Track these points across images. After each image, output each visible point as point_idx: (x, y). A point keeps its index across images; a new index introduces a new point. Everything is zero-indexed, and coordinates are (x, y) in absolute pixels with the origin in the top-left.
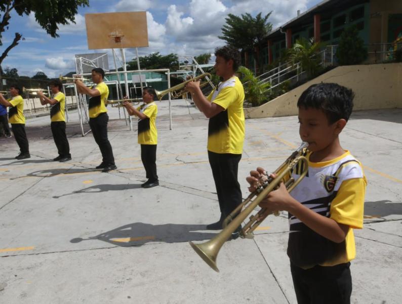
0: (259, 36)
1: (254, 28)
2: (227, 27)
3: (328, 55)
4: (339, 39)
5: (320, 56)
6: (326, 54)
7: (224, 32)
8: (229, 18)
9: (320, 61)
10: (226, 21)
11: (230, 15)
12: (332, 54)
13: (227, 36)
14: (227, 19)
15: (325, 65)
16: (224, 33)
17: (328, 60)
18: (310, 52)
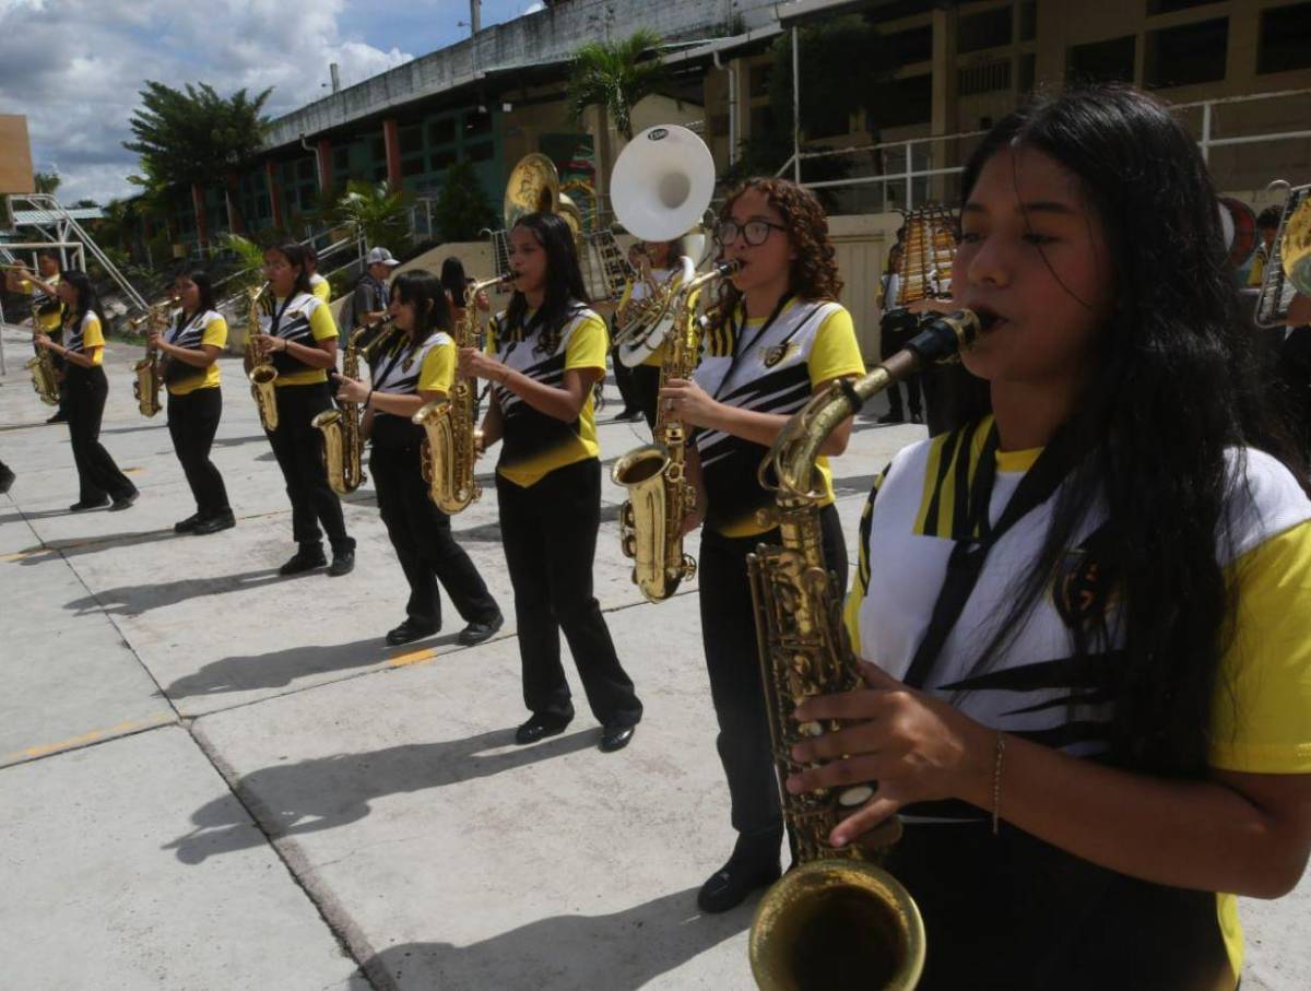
0: (240, 150)
1: (230, 130)
2: (145, 116)
3: (421, 219)
4: (446, 172)
5: (404, 218)
6: (416, 217)
7: (138, 129)
8: (150, 91)
9: (407, 231)
10: (142, 99)
11: (154, 86)
12: (430, 218)
13: (148, 140)
14: (146, 96)
15: (417, 239)
16: (136, 132)
17: (421, 229)
18: (382, 212)
